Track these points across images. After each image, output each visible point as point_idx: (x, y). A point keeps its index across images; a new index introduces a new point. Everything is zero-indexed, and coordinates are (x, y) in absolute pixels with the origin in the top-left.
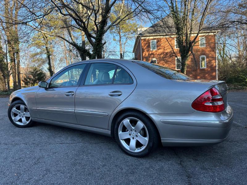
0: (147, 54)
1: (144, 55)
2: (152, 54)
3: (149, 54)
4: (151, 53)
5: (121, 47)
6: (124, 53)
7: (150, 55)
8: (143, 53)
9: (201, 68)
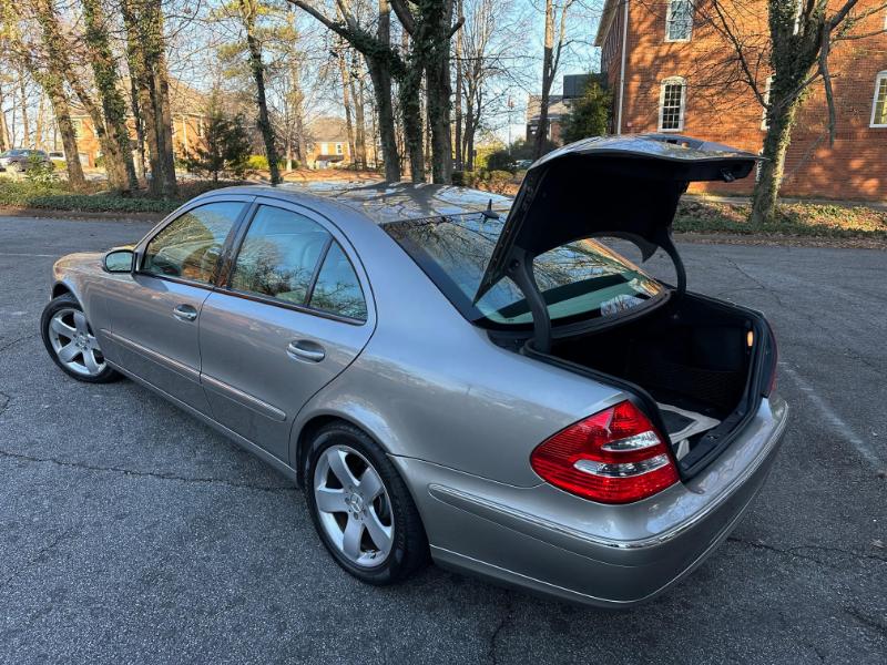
0: (650, 57)
1: (635, 58)
2: (673, 57)
3: (656, 58)
4: (667, 55)
5: (549, 22)
6: (560, 47)
7: (660, 61)
8: (630, 50)
9: (872, 125)
